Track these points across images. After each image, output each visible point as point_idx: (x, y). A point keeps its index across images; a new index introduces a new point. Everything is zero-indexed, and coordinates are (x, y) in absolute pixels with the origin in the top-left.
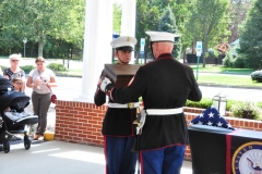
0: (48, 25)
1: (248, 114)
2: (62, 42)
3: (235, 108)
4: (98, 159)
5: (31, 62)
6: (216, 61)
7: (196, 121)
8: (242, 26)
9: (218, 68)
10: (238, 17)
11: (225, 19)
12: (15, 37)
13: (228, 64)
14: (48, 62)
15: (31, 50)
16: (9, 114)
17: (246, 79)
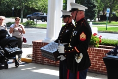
15: (16, 14)
16: (7, 49)
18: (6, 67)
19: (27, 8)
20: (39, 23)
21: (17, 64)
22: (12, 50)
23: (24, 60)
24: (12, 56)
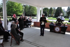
2: (34, 15)
5: (29, 17)
6: (52, 16)
7: (50, 24)
8: (55, 12)
11: (53, 12)
12: (29, 14)
15: (30, 16)
17: (55, 19)
18: (28, 27)
19: (32, 14)
20: (35, 17)
21: (30, 26)
22: (29, 24)
23: (32, 26)
24: (29, 25)
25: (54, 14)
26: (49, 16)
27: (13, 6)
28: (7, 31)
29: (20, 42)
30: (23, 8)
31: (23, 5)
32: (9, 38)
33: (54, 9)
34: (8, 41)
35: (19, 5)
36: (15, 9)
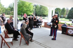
0: (43, 13)
1: (69, 25)
3: (68, 24)
4: (50, 30)
5: (40, 17)
6: (64, 17)
7: (63, 25)
8: (68, 13)
9: (64, 18)
10: (67, 12)
11: (65, 12)
12: (39, 14)
13: (66, 18)
14: (42, 17)
16: (39, 23)
17: (68, 20)
18: (38, 27)
25: (66, 15)
26: (61, 17)
27: (24, 5)
28: (17, 30)
29: (30, 42)
30: (33, 8)
31: (33, 4)
32: (19, 37)
33: (67, 9)
34: (17, 40)
35: (29, 5)
36: (25, 9)
